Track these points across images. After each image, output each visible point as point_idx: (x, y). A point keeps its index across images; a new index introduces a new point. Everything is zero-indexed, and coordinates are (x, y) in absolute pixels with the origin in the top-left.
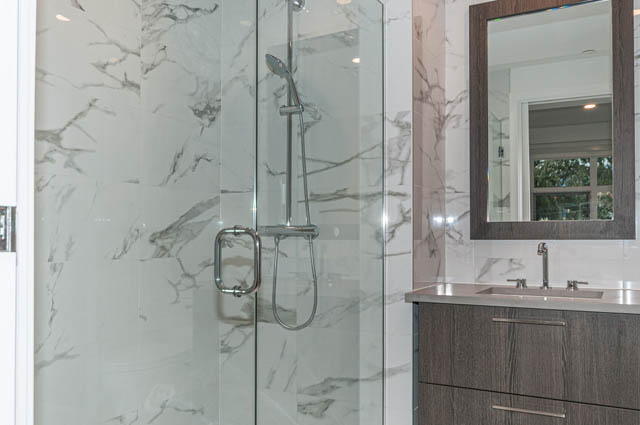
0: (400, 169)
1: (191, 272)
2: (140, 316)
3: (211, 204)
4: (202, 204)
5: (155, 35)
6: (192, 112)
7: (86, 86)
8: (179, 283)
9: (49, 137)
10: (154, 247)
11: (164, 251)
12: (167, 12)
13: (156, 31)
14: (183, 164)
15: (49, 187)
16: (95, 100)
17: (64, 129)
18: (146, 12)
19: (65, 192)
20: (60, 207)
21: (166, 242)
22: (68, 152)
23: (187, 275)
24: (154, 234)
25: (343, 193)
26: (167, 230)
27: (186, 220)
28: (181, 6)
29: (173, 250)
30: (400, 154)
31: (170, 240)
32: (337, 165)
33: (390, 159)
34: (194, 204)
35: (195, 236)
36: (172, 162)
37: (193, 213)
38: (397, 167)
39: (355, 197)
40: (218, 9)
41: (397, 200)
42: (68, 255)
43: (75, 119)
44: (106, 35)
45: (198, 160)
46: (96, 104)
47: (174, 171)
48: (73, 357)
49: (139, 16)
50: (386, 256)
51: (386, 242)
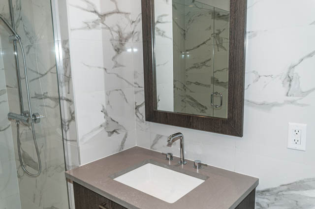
25: (46, 95)
30: (66, 71)
32: (43, 75)
39: (51, 99)
41: (68, 104)
50: (67, 140)
51: (66, 132)
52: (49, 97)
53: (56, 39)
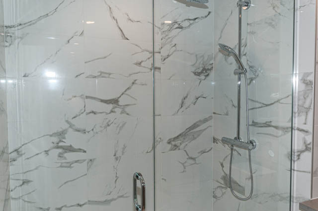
0: (305, 113)
1: (194, 156)
2: (163, 179)
3: (206, 120)
4: (200, 121)
5: (169, 40)
6: (193, 74)
7: (130, 75)
8: (186, 162)
9: (113, 102)
10: (169, 146)
11: (176, 147)
12: (177, 26)
13: (169, 38)
14: (188, 102)
15: (113, 124)
16: (136, 80)
17: (120, 97)
18: (163, 30)
19: (121, 125)
20: (119, 132)
21: (178, 142)
22: (122, 107)
23: (191, 158)
24: (170, 139)
25: (269, 124)
26: (178, 136)
27: (190, 130)
28: (185, 20)
29: (181, 146)
30: (305, 103)
31: (179, 142)
32: (267, 105)
33: (298, 105)
34: (195, 122)
35: (196, 138)
36: (180, 102)
37: (195, 126)
38: (303, 112)
39: (276, 127)
40: (211, 14)
41: (302, 134)
42: (123, 153)
43: (125, 91)
44: (141, 48)
45: (197, 99)
46: (136, 82)
47: (182, 106)
48: (127, 197)
49: (160, 33)
50: (294, 170)
51: (294, 161)
52: (273, 126)
53: (295, 72)
